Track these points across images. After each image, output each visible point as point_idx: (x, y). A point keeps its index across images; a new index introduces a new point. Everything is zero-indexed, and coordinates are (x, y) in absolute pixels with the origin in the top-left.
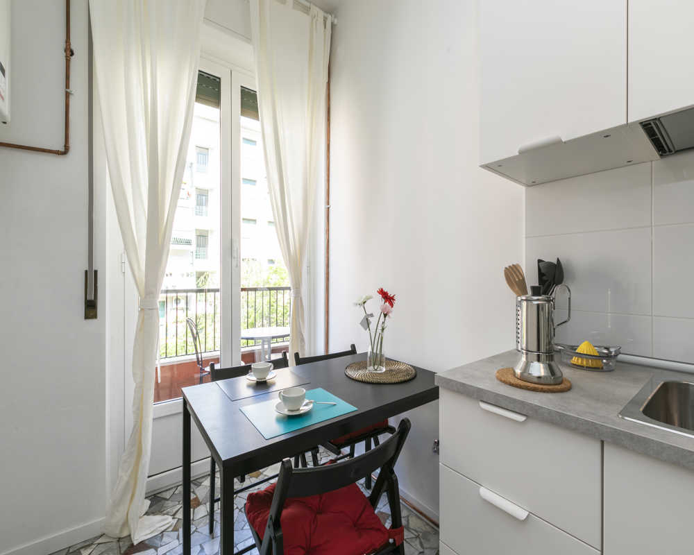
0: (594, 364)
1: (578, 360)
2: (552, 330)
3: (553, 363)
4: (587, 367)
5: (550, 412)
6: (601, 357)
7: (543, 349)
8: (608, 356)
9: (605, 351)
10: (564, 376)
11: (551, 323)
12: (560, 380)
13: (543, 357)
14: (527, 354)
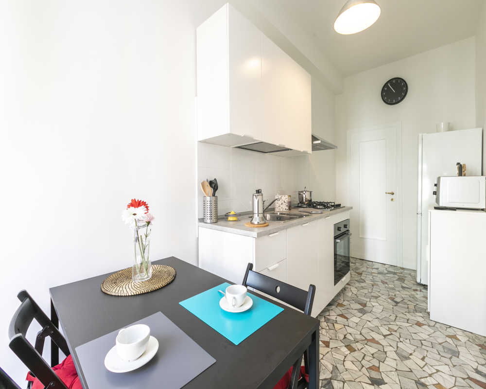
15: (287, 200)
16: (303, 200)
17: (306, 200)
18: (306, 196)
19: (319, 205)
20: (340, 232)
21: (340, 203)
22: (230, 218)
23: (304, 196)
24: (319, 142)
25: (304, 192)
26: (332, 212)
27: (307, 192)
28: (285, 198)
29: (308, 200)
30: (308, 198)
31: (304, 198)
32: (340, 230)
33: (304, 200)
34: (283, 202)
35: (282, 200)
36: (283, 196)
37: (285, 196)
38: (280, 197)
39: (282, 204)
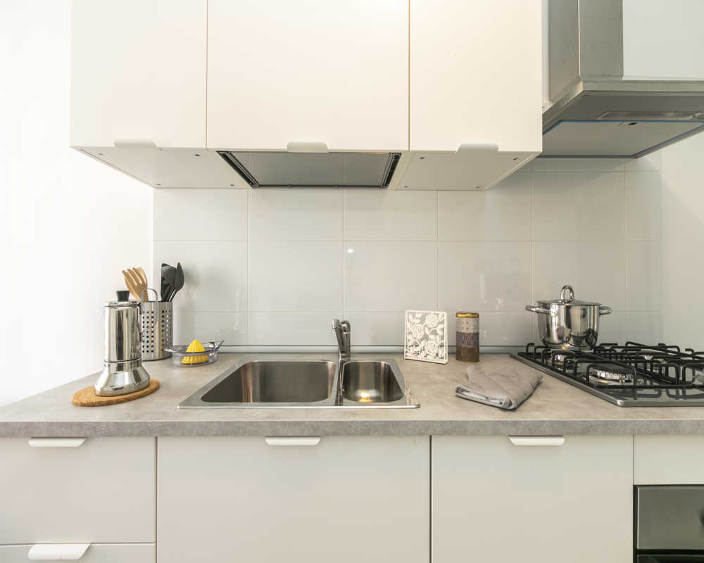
0: (199, 359)
1: (190, 358)
2: (138, 335)
3: (139, 369)
4: (193, 364)
5: (108, 424)
6: (207, 352)
7: (126, 356)
8: (212, 350)
9: (212, 346)
10: (153, 378)
11: (136, 328)
12: (146, 384)
13: (127, 364)
14: (109, 365)
15: (445, 326)
17: (560, 338)
28: (438, 321)
34: (428, 332)
35: (426, 326)
36: (431, 315)
37: (438, 315)
38: (420, 316)
39: (426, 337)
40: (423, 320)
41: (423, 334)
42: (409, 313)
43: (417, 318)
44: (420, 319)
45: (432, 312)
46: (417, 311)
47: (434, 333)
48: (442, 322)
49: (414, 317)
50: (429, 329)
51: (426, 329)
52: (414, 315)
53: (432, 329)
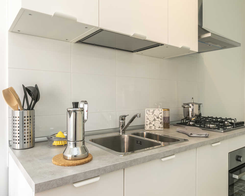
15: (162, 114)
16: (188, 115)
18: (193, 110)
19: (210, 123)
20: (239, 164)
21: (243, 121)
22: (55, 143)
23: (190, 110)
24: (209, 35)
25: (191, 105)
26: (227, 134)
27: (194, 105)
28: (159, 113)
29: (196, 115)
30: (196, 112)
31: (190, 113)
32: (240, 161)
33: (190, 116)
34: (156, 118)
35: (155, 115)
36: (157, 110)
37: (159, 110)
38: (152, 111)
39: (155, 120)
40: (153, 112)
41: (154, 118)
42: (147, 110)
43: (151, 112)
44: (152, 112)
45: (157, 109)
46: (150, 109)
47: (158, 118)
48: (161, 113)
49: (149, 112)
50: (156, 116)
51: (155, 116)
52: (149, 111)
53: (157, 116)
